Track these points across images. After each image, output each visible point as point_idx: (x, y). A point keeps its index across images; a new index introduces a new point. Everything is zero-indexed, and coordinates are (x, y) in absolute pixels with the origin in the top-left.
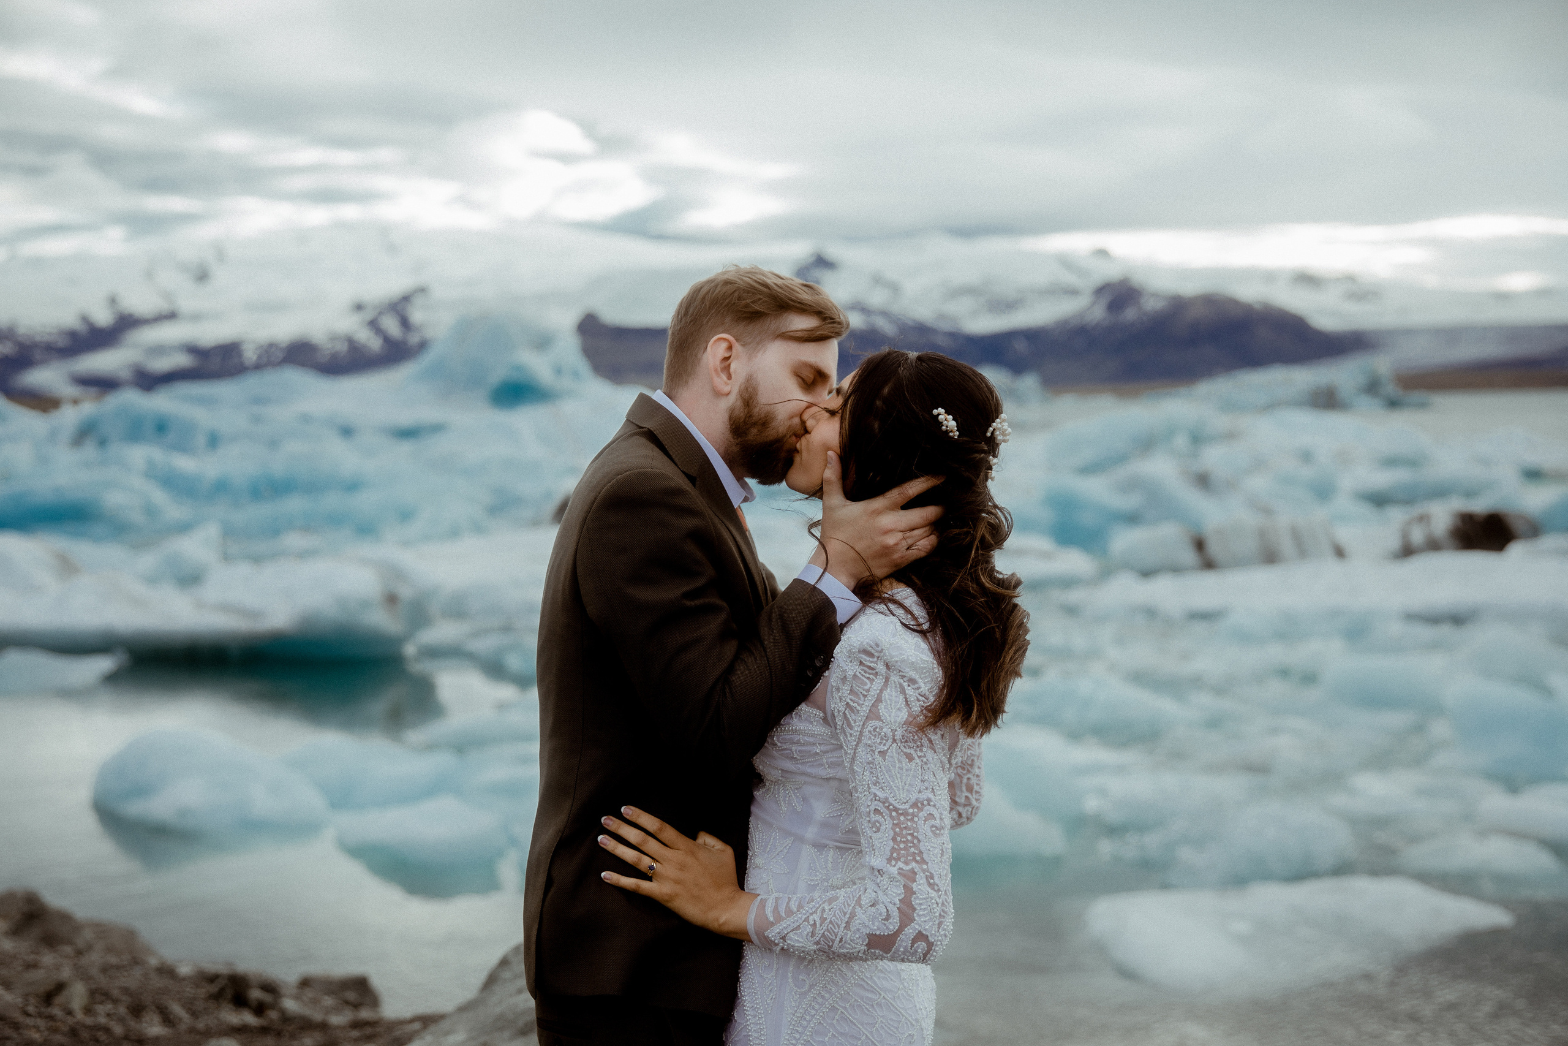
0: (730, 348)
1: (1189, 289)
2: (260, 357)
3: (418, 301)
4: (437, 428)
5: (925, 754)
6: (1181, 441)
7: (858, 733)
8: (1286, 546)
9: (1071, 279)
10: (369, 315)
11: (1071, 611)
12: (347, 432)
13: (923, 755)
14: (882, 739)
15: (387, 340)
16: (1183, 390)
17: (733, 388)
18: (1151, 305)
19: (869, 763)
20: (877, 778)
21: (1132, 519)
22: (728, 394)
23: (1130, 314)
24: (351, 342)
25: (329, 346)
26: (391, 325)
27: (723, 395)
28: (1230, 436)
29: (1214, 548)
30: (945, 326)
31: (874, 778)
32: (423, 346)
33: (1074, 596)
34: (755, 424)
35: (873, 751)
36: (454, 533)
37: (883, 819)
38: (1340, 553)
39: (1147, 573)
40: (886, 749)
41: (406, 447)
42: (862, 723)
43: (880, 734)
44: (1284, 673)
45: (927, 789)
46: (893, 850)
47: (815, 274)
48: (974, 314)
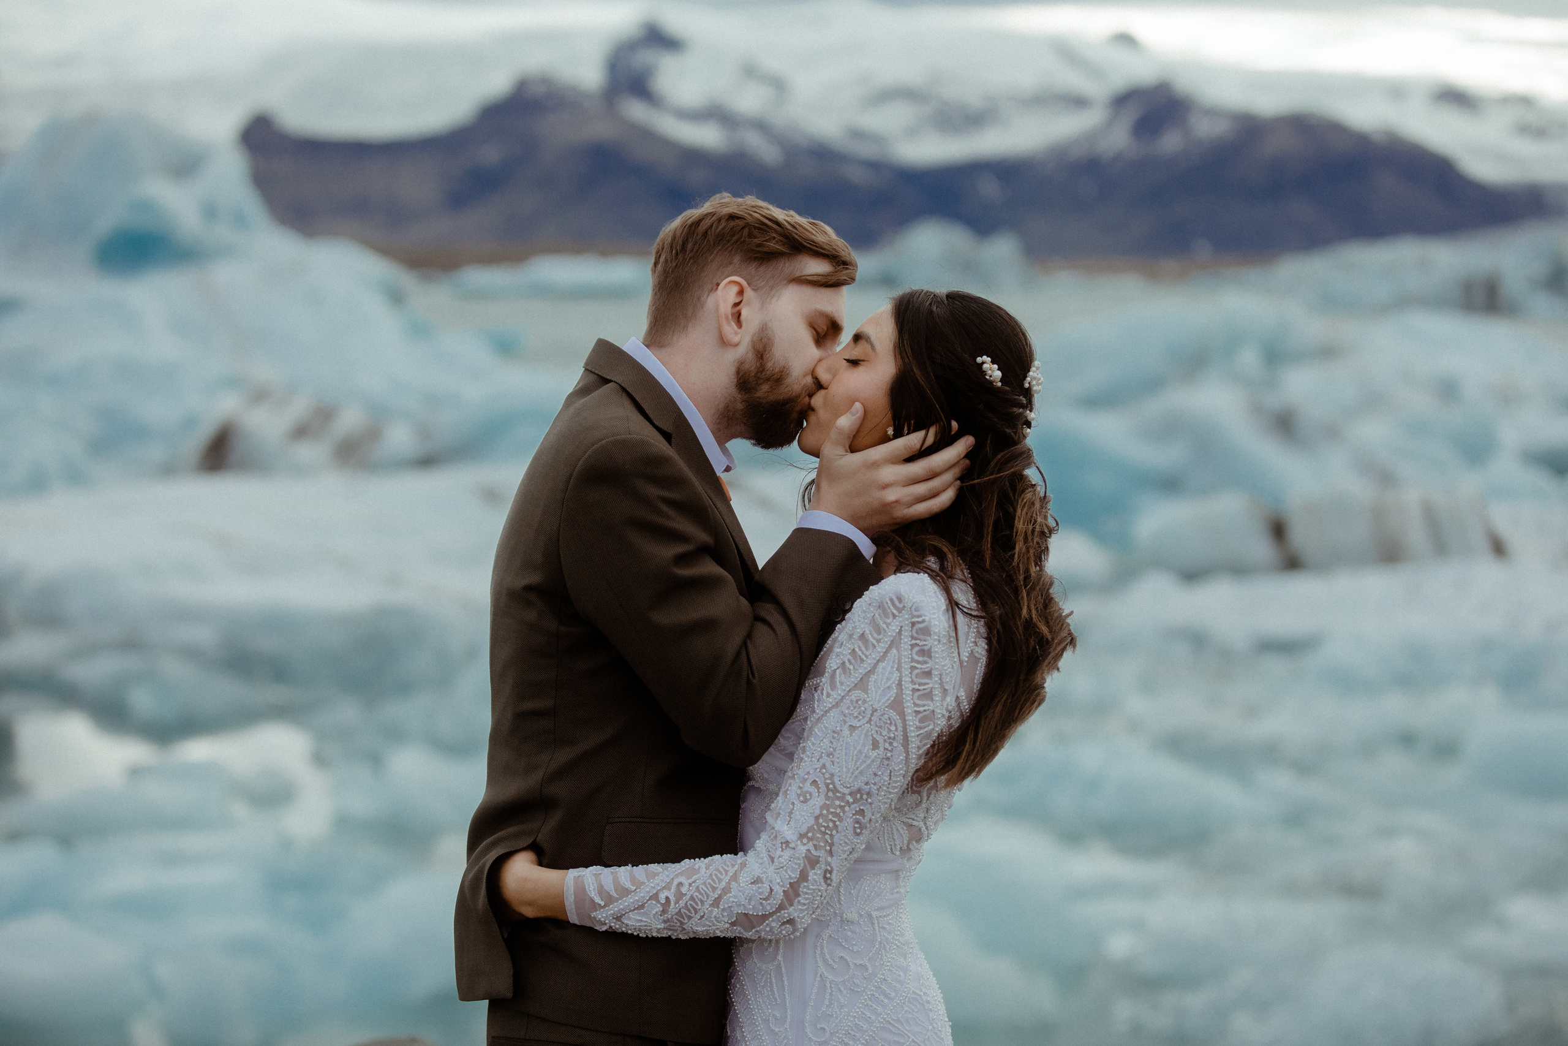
0: (741, 292)
1: (1267, 105)
4: (7, 306)
5: (892, 749)
6: (1249, 359)
7: (840, 698)
8: (1416, 535)
9: (1076, 81)
13: (890, 749)
14: (859, 714)
16: (1254, 275)
17: (743, 339)
18: (1205, 129)
19: (834, 732)
20: (835, 750)
21: (1172, 484)
22: (736, 345)
23: (1170, 142)
27: (731, 345)
28: (1327, 352)
29: (1300, 536)
30: (866, 151)
31: (831, 749)
34: (768, 379)
35: (845, 722)
37: (817, 794)
38: (1498, 548)
39: (1191, 575)
40: (858, 725)
42: (848, 689)
43: (860, 707)
44: (1407, 740)
45: (875, 784)
46: (810, 829)
47: (645, 57)
48: (912, 132)
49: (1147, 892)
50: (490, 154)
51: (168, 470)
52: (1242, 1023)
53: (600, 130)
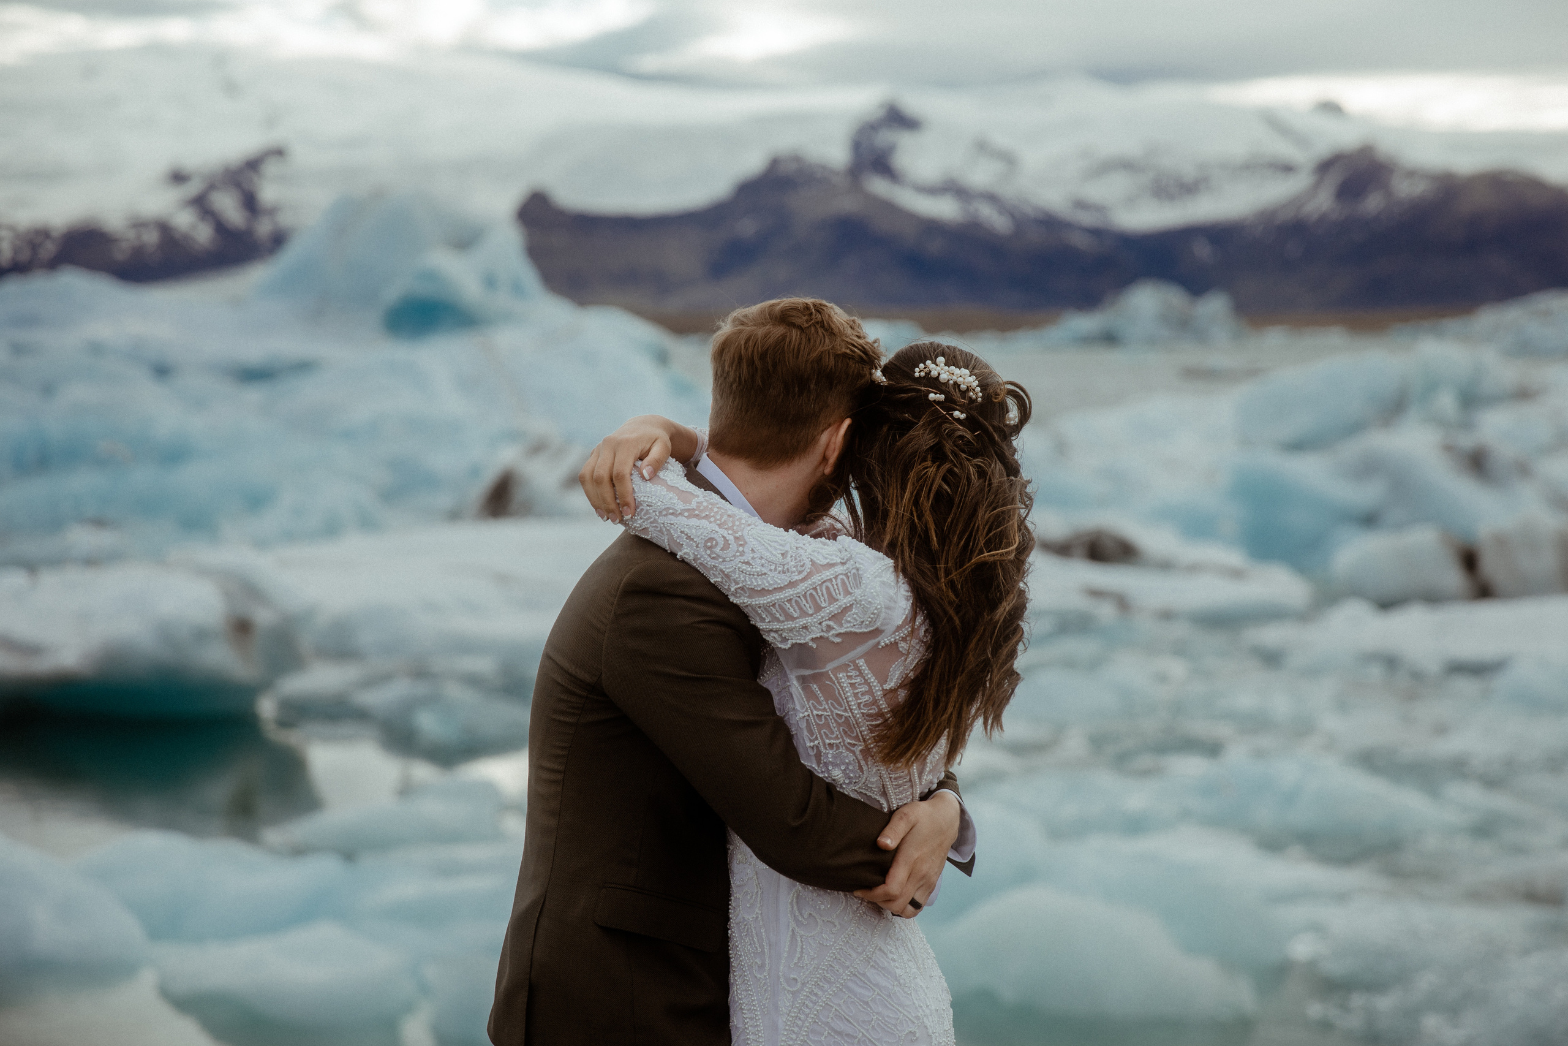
1: (1466, 164)
2: (16, 250)
3: (271, 168)
4: (303, 367)
6: (1447, 402)
9: (1284, 150)
10: (193, 189)
11: (1271, 659)
12: (162, 371)
15: (221, 228)
16: (1452, 325)
18: (1405, 189)
21: (1369, 520)
23: (1373, 203)
24: (164, 228)
25: (131, 234)
26: (228, 205)
28: (1523, 394)
29: (1491, 566)
30: (1087, 219)
32: (278, 240)
33: (1271, 635)
36: (331, 529)
39: (1387, 604)
41: (254, 395)
47: (885, 137)
48: (1131, 201)
49: (1341, 897)
50: (747, 227)
51: (454, 516)
52: (1431, 1023)
53: (846, 205)
